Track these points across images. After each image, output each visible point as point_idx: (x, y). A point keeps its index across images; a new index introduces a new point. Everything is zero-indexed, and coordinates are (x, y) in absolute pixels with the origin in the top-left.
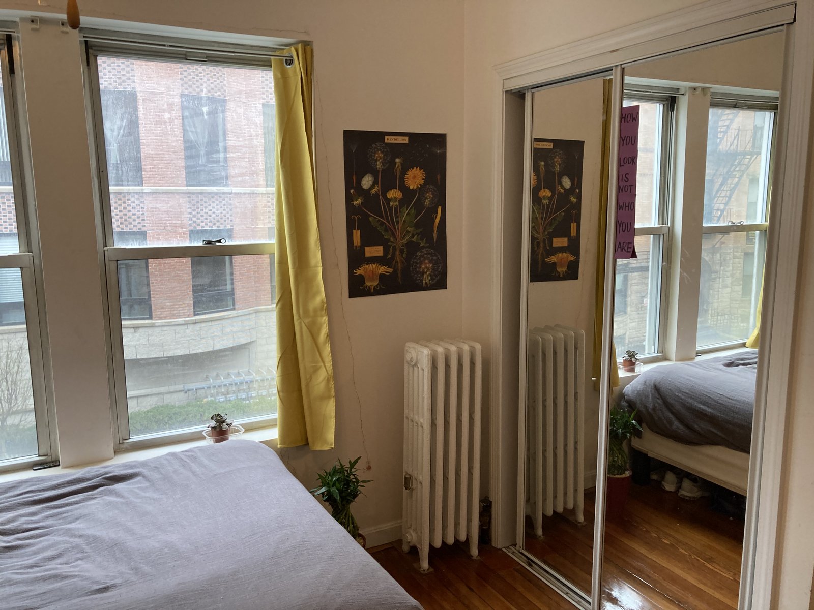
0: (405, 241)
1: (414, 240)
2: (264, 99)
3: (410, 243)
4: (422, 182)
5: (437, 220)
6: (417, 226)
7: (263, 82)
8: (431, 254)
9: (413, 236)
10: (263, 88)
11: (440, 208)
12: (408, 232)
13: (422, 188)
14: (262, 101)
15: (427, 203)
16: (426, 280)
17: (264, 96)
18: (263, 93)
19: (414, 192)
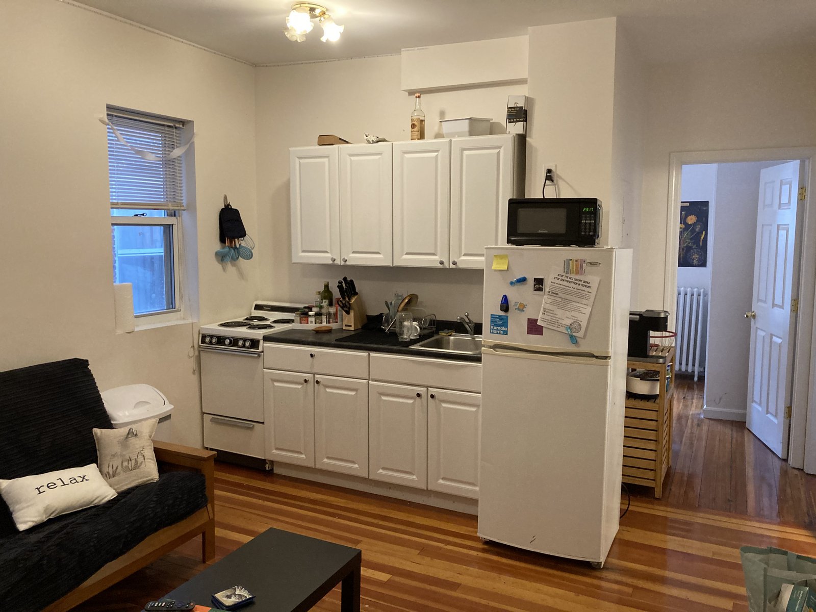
0: (685, 245)
1: (690, 245)
3: (687, 247)
4: (695, 221)
5: (702, 237)
6: (691, 239)
8: (698, 251)
9: (689, 243)
11: (704, 232)
12: (687, 242)
13: (695, 224)
15: (697, 230)
16: (695, 262)
19: (691, 225)
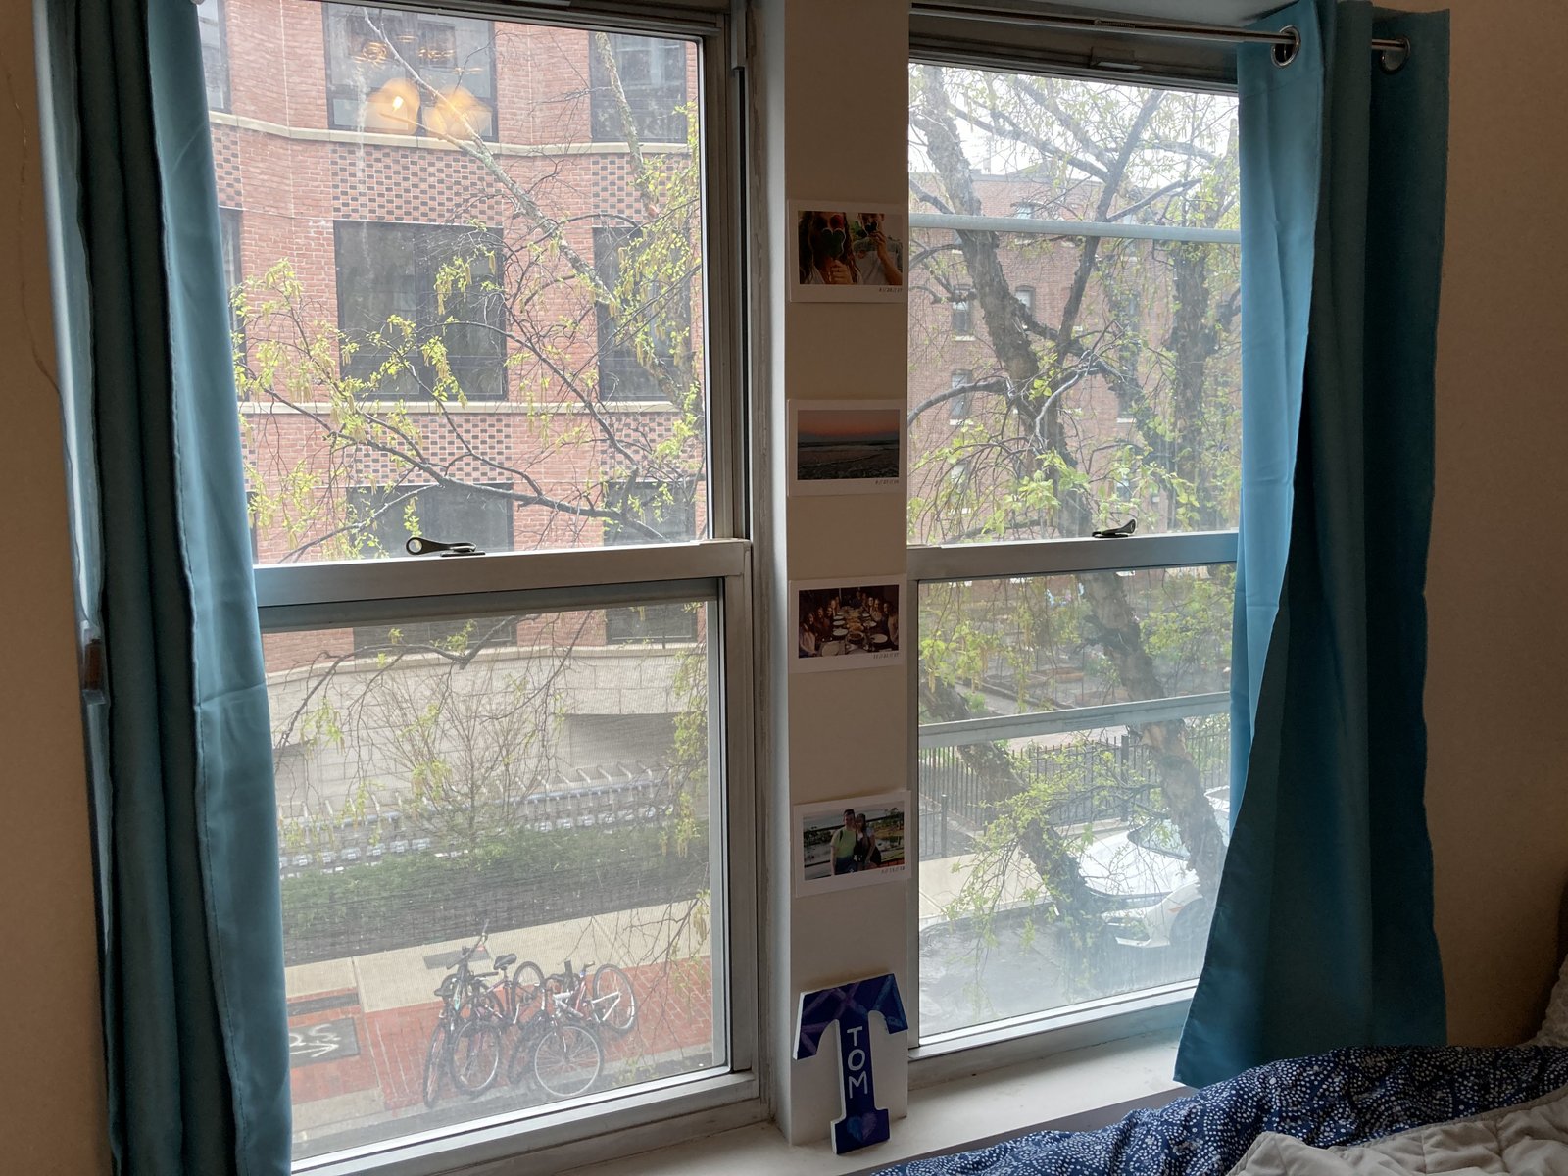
2: (337, 210)
7: (335, 174)
10: (336, 187)
14: (333, 215)
17: (338, 204)
18: (336, 198)
